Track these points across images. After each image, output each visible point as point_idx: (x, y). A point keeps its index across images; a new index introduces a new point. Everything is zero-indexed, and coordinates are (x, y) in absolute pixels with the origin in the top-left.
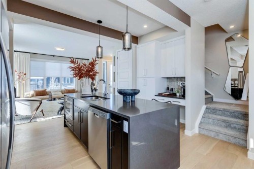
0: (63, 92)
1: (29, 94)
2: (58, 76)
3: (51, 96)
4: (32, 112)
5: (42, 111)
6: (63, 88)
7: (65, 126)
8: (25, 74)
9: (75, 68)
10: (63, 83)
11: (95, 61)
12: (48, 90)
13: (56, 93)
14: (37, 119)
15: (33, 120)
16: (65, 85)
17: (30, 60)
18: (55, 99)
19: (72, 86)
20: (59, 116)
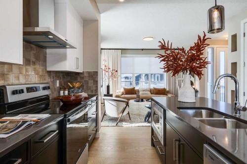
0: (152, 92)
1: (120, 92)
2: (147, 73)
3: (138, 97)
4: (118, 114)
5: (128, 113)
6: (152, 86)
7: (153, 145)
8: (116, 71)
9: (167, 57)
10: (153, 80)
11: (204, 40)
12: (137, 88)
13: (145, 92)
14: (124, 123)
15: (119, 124)
16: (154, 83)
17: (121, 57)
18: (142, 101)
19: (162, 85)
20: (146, 124)
